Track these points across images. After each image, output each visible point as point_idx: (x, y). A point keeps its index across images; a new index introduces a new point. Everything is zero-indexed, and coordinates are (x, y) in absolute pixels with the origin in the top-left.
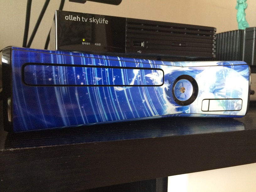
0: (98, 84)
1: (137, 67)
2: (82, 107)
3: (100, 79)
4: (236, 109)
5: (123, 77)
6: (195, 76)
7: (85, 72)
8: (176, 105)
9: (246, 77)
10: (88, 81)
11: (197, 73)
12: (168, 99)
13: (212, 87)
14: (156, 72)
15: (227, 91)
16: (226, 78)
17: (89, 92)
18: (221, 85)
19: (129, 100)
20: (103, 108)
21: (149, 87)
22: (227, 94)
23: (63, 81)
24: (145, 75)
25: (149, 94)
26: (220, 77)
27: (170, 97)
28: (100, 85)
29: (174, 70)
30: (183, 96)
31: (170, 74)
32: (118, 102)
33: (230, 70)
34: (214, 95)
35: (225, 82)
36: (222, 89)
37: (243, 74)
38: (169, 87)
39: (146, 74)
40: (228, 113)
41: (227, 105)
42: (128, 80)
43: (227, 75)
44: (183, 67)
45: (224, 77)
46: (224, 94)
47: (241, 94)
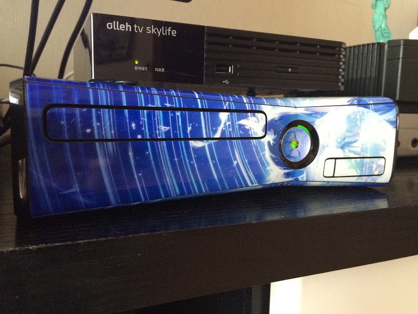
0: (164, 137)
1: (225, 108)
2: (140, 174)
3: (168, 128)
4: (376, 173)
5: (203, 125)
6: (314, 122)
7: (144, 118)
8: (284, 169)
9: (391, 123)
10: (149, 132)
11: (317, 118)
12: (273, 159)
13: (339, 140)
14: (254, 116)
15: (362, 145)
16: (361, 125)
17: (150, 150)
18: (354, 136)
19: (212, 162)
20: (173, 175)
21: (244, 141)
22: (362, 150)
23: (109, 133)
24: (238, 121)
25: (243, 152)
26: (353, 124)
27: (275, 155)
28: (168, 139)
29: (282, 113)
30: (295, 153)
31: (277, 119)
32: (196, 166)
33: (367, 112)
34: (342, 152)
35: (359, 131)
36: (355, 141)
37: (387, 119)
38: (274, 140)
39: (239, 119)
40: (363, 180)
41: (363, 167)
42: (212, 129)
43: (364, 120)
44: (296, 107)
45: (358, 122)
46: (359, 150)
47: (384, 149)
